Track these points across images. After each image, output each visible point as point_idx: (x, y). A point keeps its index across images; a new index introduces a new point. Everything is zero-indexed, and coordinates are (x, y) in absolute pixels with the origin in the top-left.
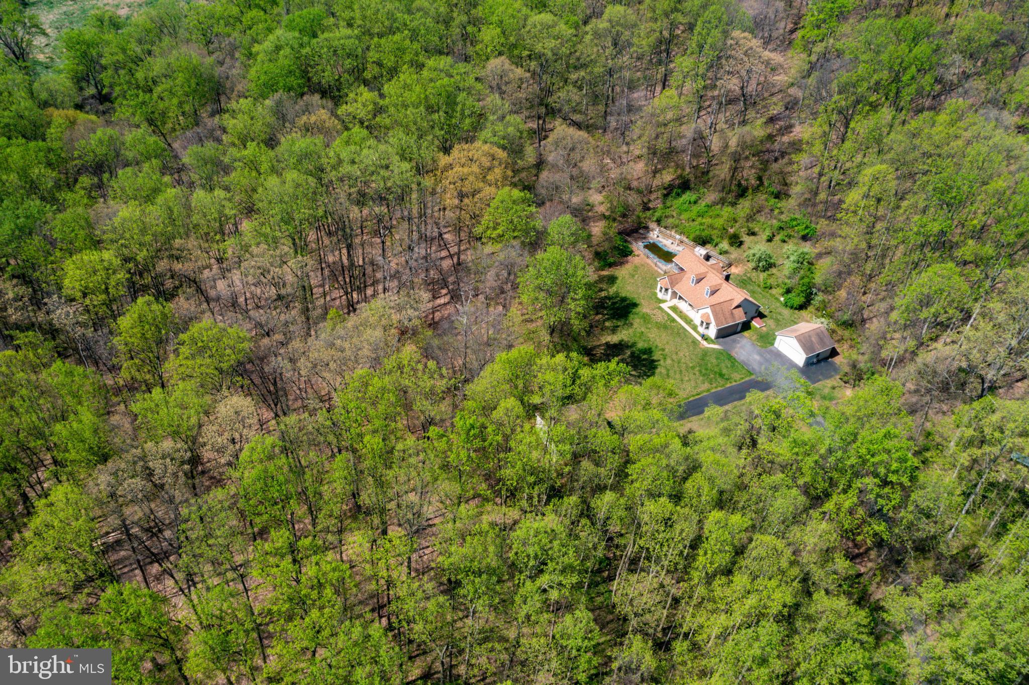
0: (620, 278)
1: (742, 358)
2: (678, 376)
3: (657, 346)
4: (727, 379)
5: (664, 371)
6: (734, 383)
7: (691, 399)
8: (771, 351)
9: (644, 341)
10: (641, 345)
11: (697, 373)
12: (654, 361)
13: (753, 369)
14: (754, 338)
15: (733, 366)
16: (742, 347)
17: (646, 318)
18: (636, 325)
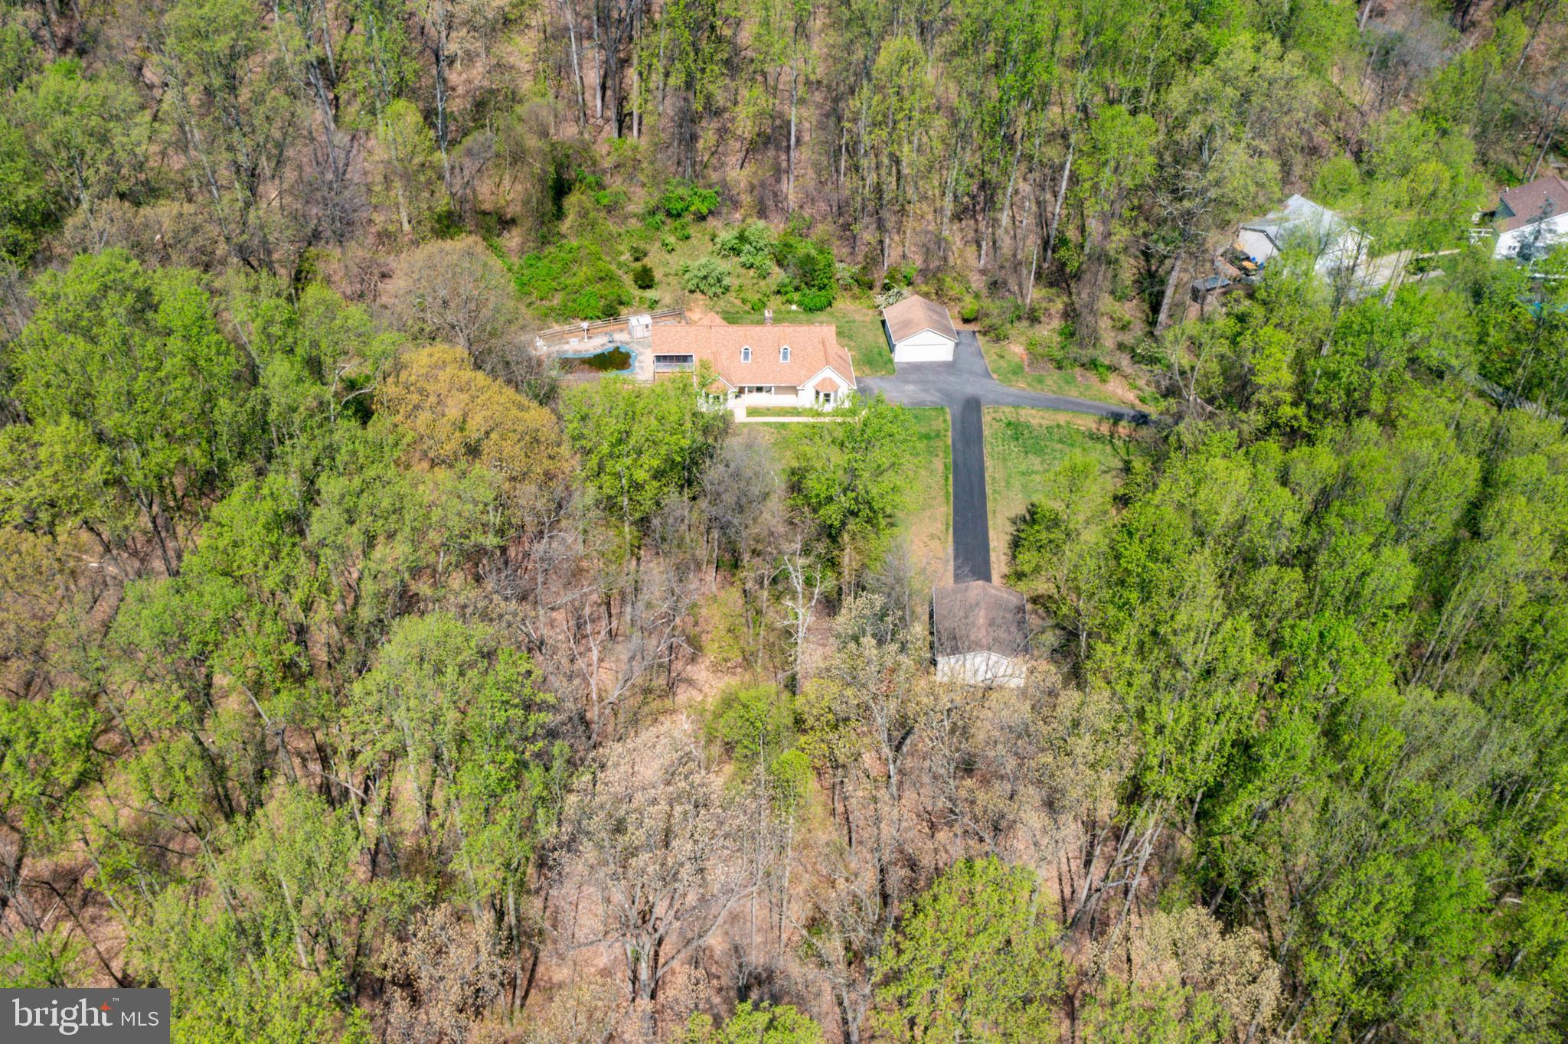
4: (938, 436)
6: (949, 434)
7: (951, 490)
13: (933, 402)
14: (867, 371)
15: (917, 418)
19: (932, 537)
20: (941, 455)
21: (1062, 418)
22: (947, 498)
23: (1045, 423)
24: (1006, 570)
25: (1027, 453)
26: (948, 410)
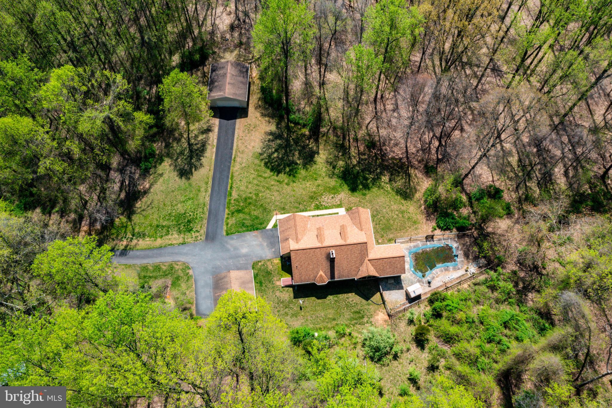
1: (248, 237)
2: (255, 182)
3: (294, 182)
4: (233, 213)
5: (266, 175)
6: (226, 216)
7: (230, 181)
8: (247, 268)
9: (306, 177)
10: (302, 172)
11: (251, 195)
12: (279, 172)
13: (233, 239)
14: (269, 263)
15: (243, 225)
16: (261, 245)
17: (334, 190)
18: (327, 179)
19: (243, 152)
20: (232, 202)
22: (232, 176)
23: (170, 236)
24: (211, 134)
25: (184, 214)
26: (225, 233)
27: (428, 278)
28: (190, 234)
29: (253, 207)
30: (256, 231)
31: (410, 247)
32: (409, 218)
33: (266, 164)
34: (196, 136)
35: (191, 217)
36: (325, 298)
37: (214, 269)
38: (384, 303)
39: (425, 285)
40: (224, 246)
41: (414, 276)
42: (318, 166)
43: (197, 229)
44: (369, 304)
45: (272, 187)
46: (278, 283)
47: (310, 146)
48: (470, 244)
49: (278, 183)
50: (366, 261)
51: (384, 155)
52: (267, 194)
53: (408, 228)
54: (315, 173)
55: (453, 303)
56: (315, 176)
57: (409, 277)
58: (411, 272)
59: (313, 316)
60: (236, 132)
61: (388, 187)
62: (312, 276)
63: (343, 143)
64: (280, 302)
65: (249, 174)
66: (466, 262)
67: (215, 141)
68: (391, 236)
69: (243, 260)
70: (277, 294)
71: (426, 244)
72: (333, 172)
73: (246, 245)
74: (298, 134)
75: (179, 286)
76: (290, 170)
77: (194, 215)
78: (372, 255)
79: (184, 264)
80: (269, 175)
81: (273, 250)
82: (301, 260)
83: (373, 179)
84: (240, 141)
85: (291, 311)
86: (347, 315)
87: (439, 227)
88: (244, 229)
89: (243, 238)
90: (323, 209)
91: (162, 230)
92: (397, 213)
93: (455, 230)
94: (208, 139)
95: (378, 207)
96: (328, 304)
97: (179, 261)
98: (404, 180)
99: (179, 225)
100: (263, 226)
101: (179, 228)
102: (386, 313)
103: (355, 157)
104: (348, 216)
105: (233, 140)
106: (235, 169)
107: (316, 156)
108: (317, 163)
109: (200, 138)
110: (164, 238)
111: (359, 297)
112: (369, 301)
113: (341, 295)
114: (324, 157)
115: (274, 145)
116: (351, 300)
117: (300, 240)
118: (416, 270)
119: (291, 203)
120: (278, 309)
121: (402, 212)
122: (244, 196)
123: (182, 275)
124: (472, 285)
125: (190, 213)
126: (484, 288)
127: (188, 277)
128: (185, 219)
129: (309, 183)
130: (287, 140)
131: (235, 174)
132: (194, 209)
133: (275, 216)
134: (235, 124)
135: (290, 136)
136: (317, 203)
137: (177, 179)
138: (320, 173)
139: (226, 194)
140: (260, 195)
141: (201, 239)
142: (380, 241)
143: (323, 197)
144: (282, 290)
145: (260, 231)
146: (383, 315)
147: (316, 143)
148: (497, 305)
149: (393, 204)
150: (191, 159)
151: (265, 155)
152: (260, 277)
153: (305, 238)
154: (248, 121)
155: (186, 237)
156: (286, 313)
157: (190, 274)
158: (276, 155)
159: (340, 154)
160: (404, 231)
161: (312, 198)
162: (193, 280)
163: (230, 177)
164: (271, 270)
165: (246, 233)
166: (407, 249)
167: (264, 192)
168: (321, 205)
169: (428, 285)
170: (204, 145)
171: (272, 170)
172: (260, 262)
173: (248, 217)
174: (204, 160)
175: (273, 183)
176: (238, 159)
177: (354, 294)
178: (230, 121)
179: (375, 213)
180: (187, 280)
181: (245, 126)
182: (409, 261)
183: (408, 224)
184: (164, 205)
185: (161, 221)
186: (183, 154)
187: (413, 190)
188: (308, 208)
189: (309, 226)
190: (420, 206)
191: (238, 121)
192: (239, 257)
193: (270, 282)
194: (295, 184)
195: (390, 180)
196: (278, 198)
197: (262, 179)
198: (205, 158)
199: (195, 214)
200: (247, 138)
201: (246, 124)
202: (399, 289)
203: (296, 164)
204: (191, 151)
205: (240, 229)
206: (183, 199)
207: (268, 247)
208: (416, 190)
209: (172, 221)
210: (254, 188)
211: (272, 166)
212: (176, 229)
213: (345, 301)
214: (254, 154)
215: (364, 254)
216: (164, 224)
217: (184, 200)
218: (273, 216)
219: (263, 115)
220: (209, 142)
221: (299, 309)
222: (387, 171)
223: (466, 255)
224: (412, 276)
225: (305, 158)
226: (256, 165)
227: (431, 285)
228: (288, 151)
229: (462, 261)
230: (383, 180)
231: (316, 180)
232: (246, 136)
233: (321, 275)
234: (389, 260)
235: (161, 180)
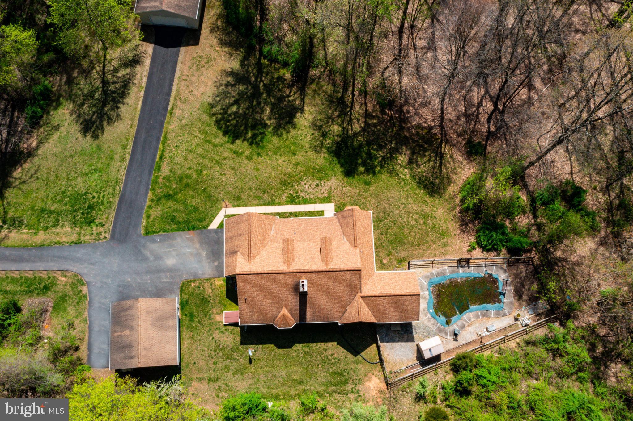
0: (428, 199)
1: (179, 240)
2: (199, 151)
3: (259, 155)
4: (159, 199)
5: (217, 141)
6: (148, 203)
7: (161, 145)
8: (171, 291)
9: (279, 148)
11: (189, 172)
12: (236, 137)
13: (154, 241)
14: (207, 285)
15: (173, 219)
18: (311, 154)
19: (185, 101)
20: (160, 180)
21: (41, 237)
22: (165, 138)
23: (58, 230)
24: (138, 68)
25: (86, 194)
26: (143, 232)
27: (455, 326)
28: (89, 228)
29: (191, 192)
30: (191, 232)
31: (432, 274)
32: (434, 227)
33: (217, 122)
34: (116, 70)
35: (95, 200)
36: (290, 347)
37: (121, 289)
38: (381, 361)
39: (449, 337)
40: (140, 251)
41: (432, 321)
42: (300, 132)
43: (101, 221)
44: (357, 362)
45: (224, 162)
46: (218, 318)
47: (291, 99)
48: (527, 276)
49: (235, 155)
50: (358, 297)
51: (404, 120)
52: (215, 171)
53: (431, 243)
54: (295, 144)
55: (490, 373)
56: (293, 148)
57: (426, 322)
58: (429, 315)
59: (268, 374)
60: (178, 68)
61: (406, 174)
62: (270, 315)
63: (342, 97)
64: (219, 348)
65: (191, 137)
66: (517, 304)
67: (145, 80)
68: (404, 254)
69: (166, 277)
70: (214, 336)
71: (458, 272)
72: (322, 143)
73: (174, 253)
74: (273, 78)
75: (65, 310)
76: (254, 136)
77: (99, 197)
78: (368, 289)
79: (76, 276)
80: (221, 142)
81: (216, 264)
82: (254, 289)
83: (383, 158)
84: (183, 83)
85: (234, 364)
86: (322, 376)
87: (479, 244)
88: (174, 227)
89: (171, 242)
90: (299, 204)
91: (49, 217)
92: (416, 216)
93: (504, 251)
94: (133, 75)
95: (386, 206)
96: (293, 358)
97: (68, 271)
98: (432, 163)
99: (75, 211)
100: (204, 223)
101: (74, 217)
102: (383, 378)
103: (358, 120)
104: (337, 220)
105: (172, 80)
106: (172, 127)
107: (298, 114)
108: (298, 126)
109: (122, 73)
110: (49, 231)
111: (342, 349)
112: (359, 356)
113: (315, 344)
114: (310, 117)
115: (234, 93)
116: (330, 353)
117: (254, 257)
118: (436, 313)
119: (251, 189)
120: (215, 359)
121: (425, 216)
122: (179, 172)
123: (71, 293)
124: (523, 344)
125: (94, 194)
126: (541, 352)
127: (80, 298)
128: (84, 203)
129: (283, 158)
130: (256, 87)
131: (171, 136)
132: (101, 188)
133: (223, 209)
134: (177, 54)
135: (261, 81)
136: (292, 192)
137: (79, 135)
138: (301, 143)
139: (152, 167)
140: (204, 172)
141: (105, 238)
142: (385, 261)
143: (302, 183)
144: (223, 329)
145: (198, 231)
146: (378, 381)
147: (301, 94)
148: (559, 380)
149: (412, 202)
150: (104, 105)
151: (219, 108)
152: (191, 307)
153: (264, 253)
154: (198, 50)
155: (83, 232)
156: (226, 366)
157: (84, 293)
158: (234, 109)
159: (336, 114)
160: (424, 247)
161: (285, 185)
162: (87, 303)
163: (162, 139)
164: (210, 297)
165: (176, 233)
166: (426, 277)
167: (211, 167)
168: (298, 197)
169: (453, 337)
170: (126, 84)
171: (225, 133)
172: (194, 281)
173: (181, 208)
174: (124, 110)
175: (226, 154)
176: (177, 112)
177: (335, 343)
178: (170, 49)
179: (382, 214)
180: (78, 303)
181: (193, 58)
182: (428, 297)
183: (432, 237)
184: (57, 177)
185: (49, 202)
186: (93, 97)
187: (445, 181)
188: (277, 201)
189: (272, 233)
190: (454, 208)
191: (183, 49)
192: (162, 271)
193: (206, 315)
194: (260, 159)
195: (410, 162)
196: (232, 181)
197: (211, 147)
198: (125, 106)
199: (101, 195)
200: (194, 78)
201: (195, 56)
202: (407, 341)
203: (265, 126)
204: (105, 92)
205: (168, 227)
206: (86, 169)
207: (208, 259)
208: (450, 181)
209: (66, 204)
210: (195, 161)
211: (227, 127)
212: (70, 217)
213: (320, 354)
214: (202, 104)
215: (355, 287)
216: (53, 208)
217: (87, 171)
218: (221, 209)
219: (223, 43)
220: (135, 81)
221: (248, 361)
222: (406, 147)
223: (518, 294)
224: (429, 321)
225: (281, 118)
226: (203, 122)
227: (459, 338)
228: (255, 103)
229: (511, 303)
230: (399, 162)
231: (295, 154)
232: (193, 75)
233: (284, 315)
234: (395, 299)
235: (55, 136)
